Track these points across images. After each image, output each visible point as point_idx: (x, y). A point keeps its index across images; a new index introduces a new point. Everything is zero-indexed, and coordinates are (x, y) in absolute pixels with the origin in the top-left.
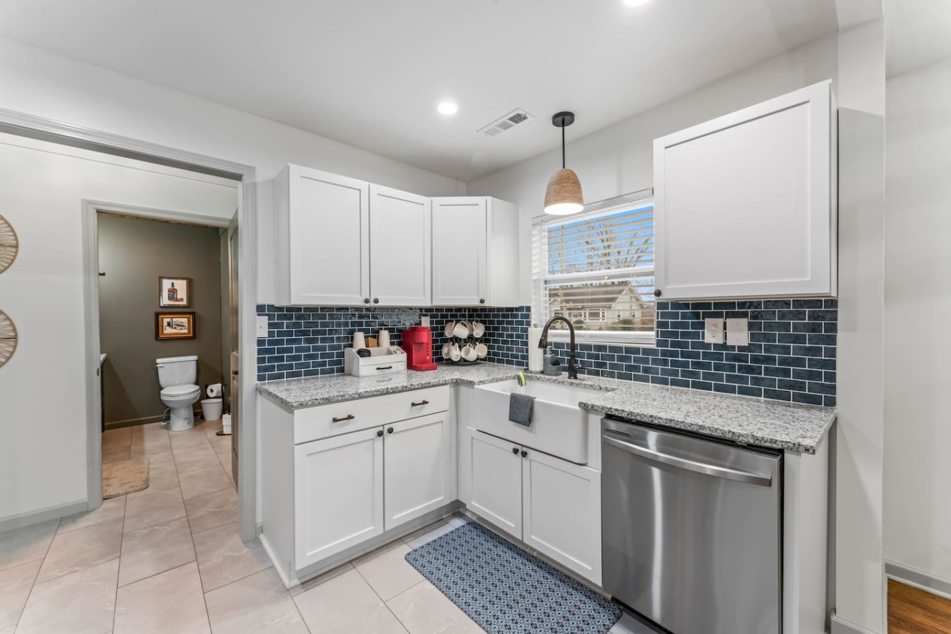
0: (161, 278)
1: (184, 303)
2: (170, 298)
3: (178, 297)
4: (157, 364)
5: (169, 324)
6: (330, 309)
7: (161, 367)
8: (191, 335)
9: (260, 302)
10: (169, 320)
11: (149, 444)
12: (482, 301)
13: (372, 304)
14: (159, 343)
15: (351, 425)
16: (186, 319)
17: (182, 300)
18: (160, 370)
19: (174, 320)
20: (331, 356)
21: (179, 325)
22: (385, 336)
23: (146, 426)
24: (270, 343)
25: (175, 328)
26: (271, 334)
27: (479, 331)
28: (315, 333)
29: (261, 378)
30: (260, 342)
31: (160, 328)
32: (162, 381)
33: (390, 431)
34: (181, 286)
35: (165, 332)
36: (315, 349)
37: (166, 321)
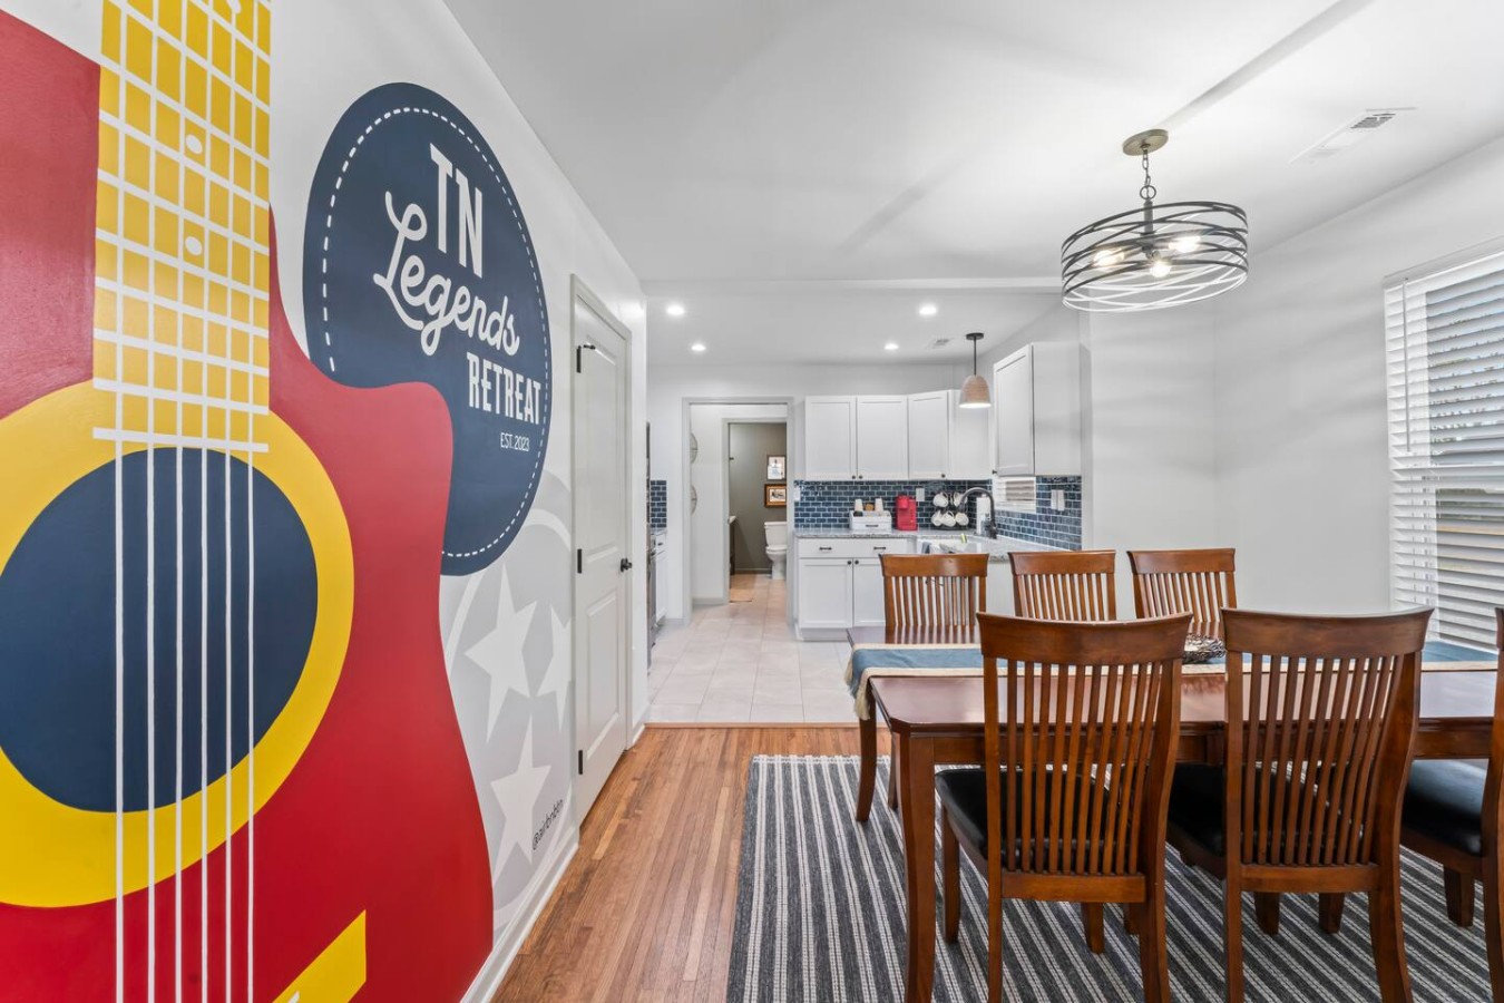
0: (768, 457)
1: (783, 476)
2: (774, 473)
3: (779, 472)
4: (765, 526)
5: (773, 494)
6: (840, 483)
7: (767, 529)
9: (797, 479)
10: (773, 491)
11: (757, 584)
12: (943, 476)
13: (857, 479)
14: (767, 510)
15: (830, 554)
16: (784, 490)
17: (782, 473)
18: (766, 531)
19: (777, 490)
20: (839, 515)
21: (779, 495)
22: (879, 502)
23: (759, 576)
24: (802, 504)
25: (778, 497)
26: (802, 499)
27: (958, 500)
28: (830, 499)
29: (797, 526)
30: (796, 504)
31: (767, 497)
32: (768, 541)
33: (857, 562)
35: (770, 500)
36: (829, 510)
37: (771, 491)
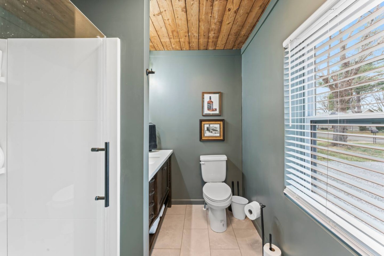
0: (203, 94)
1: (217, 112)
2: (209, 109)
3: (214, 108)
4: (200, 161)
5: (208, 129)
7: (203, 164)
8: (222, 138)
10: (208, 126)
14: (202, 144)
16: (219, 125)
17: (216, 110)
18: (202, 167)
19: (211, 125)
21: (214, 130)
25: (212, 132)
31: (203, 132)
34: (215, 98)
35: (206, 135)
